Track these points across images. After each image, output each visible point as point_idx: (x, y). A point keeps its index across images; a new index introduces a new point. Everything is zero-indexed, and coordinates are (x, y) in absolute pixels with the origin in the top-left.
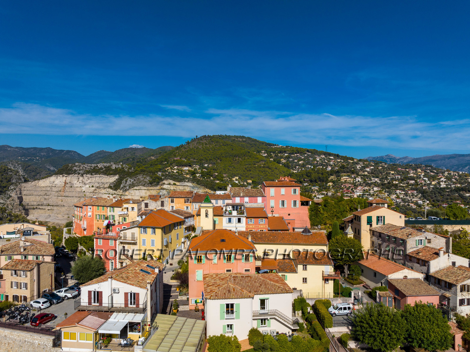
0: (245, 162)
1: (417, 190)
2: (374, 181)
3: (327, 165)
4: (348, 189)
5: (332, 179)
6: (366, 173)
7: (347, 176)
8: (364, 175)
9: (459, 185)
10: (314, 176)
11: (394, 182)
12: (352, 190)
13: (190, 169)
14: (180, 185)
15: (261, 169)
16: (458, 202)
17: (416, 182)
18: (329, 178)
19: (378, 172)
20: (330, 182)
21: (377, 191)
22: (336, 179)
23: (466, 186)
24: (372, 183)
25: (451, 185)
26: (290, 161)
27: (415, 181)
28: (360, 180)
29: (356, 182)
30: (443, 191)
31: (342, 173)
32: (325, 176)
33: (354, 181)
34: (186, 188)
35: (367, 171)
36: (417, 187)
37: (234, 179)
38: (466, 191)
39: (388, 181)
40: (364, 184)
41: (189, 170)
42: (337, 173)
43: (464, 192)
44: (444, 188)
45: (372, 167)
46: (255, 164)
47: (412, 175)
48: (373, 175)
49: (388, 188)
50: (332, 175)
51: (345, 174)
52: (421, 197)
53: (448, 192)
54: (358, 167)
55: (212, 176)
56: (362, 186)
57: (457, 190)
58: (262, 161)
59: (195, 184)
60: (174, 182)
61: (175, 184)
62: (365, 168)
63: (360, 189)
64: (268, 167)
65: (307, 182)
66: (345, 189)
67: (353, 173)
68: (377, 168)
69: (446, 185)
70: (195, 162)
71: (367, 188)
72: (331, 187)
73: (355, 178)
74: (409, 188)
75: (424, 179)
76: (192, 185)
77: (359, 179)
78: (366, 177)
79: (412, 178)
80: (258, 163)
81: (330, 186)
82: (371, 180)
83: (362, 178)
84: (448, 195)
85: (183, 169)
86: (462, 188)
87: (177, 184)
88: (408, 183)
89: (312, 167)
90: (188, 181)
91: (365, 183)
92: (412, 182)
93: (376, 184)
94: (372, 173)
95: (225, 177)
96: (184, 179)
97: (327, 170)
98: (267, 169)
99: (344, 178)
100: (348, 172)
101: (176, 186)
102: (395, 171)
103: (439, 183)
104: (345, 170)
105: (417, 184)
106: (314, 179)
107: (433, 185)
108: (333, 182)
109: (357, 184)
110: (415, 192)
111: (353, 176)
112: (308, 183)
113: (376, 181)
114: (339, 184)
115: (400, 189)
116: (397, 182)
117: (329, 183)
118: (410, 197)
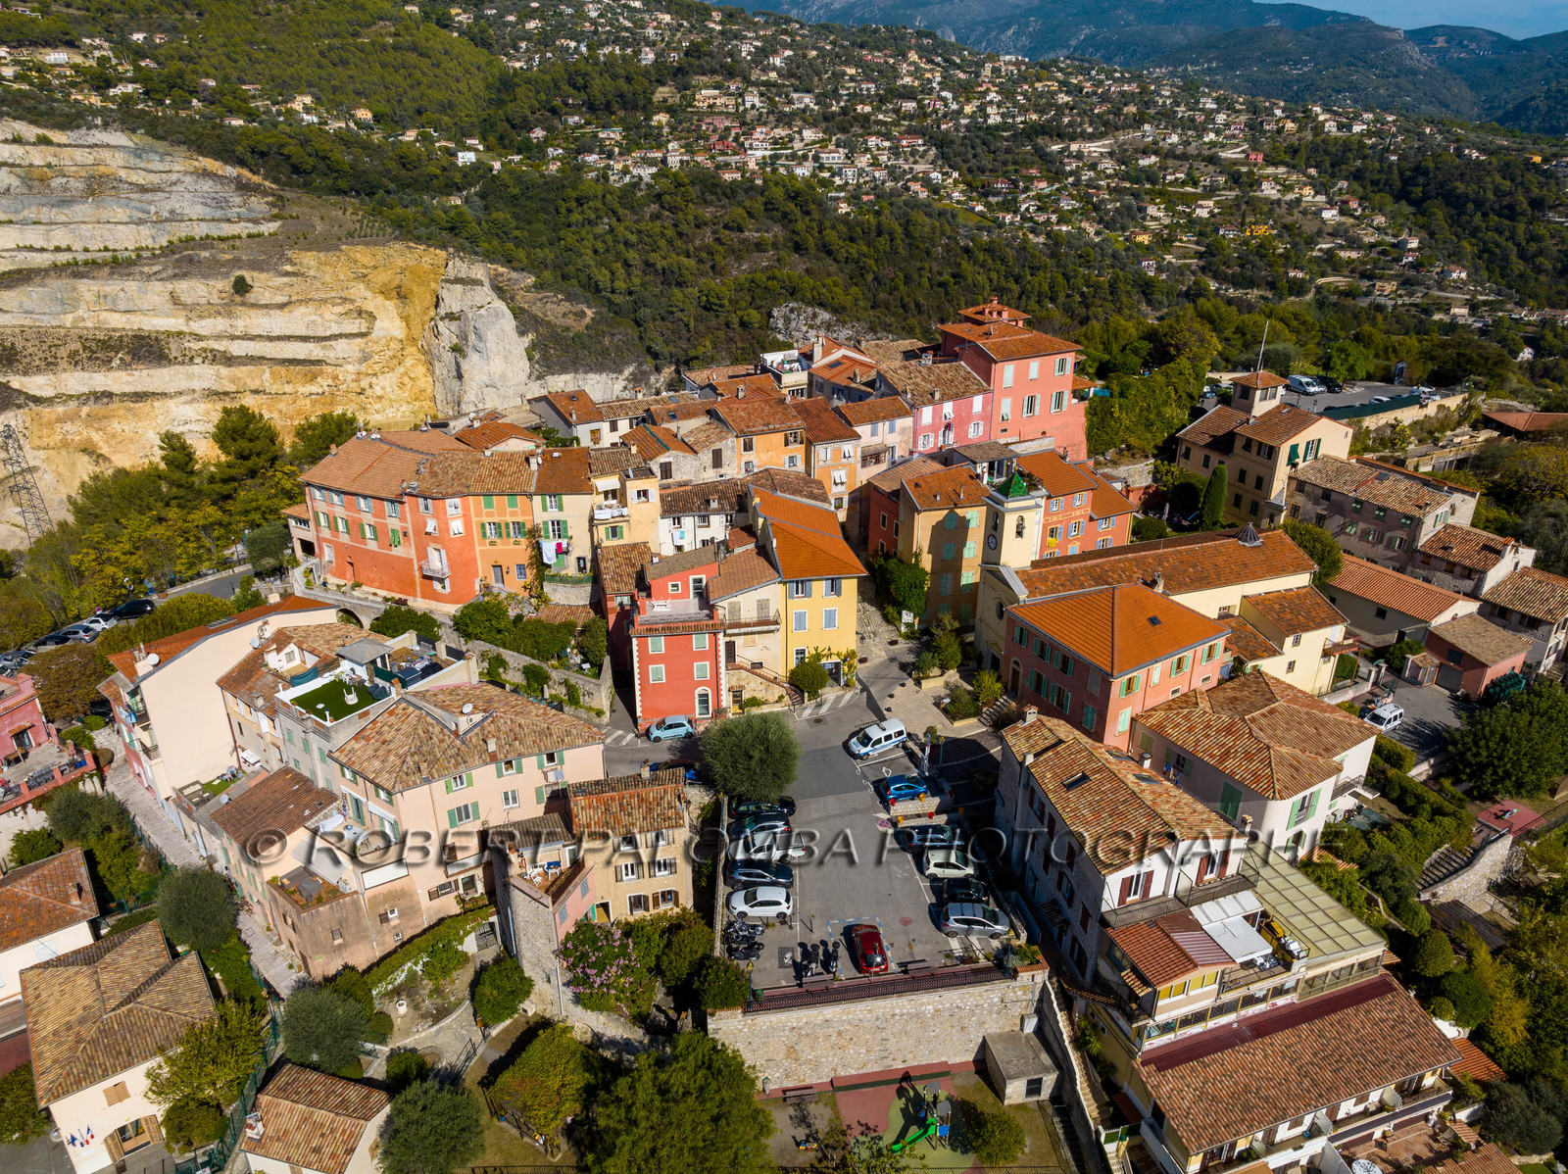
0: (310, 23)
1: (924, 135)
2: (802, 106)
3: (637, 41)
4: (722, 138)
5: (665, 101)
6: (773, 75)
7: (715, 88)
8: (768, 84)
9: (1034, 117)
10: (598, 84)
11: (859, 108)
12: (736, 139)
13: (78, 59)
14: (70, 145)
15: (389, 56)
16: (1034, 172)
17: (921, 106)
18: (653, 93)
19: (809, 70)
20: (659, 111)
21: (814, 142)
22: (677, 100)
23: (1053, 119)
24: (794, 114)
25: (1014, 117)
26: (487, 18)
27: (919, 102)
28: (757, 101)
29: (746, 110)
30: (994, 136)
31: (697, 74)
32: (640, 89)
33: (737, 105)
34: (106, 154)
35: (774, 68)
36: (923, 126)
37: (297, 106)
38: (1051, 137)
39: (842, 104)
40: (772, 118)
41: (75, 67)
42: (680, 75)
43: (1047, 138)
44: (997, 127)
45: (788, 53)
46: (356, 35)
47: (908, 80)
48: (793, 80)
49: (844, 130)
50: (663, 84)
51: (705, 79)
52: (936, 157)
53: (1007, 139)
54: (746, 50)
55: (193, 93)
56: (765, 124)
57: (1033, 131)
58: (382, 19)
59: (140, 139)
60: (40, 131)
61: (44, 141)
62: (767, 57)
63: (763, 136)
64: (414, 48)
65: (575, 109)
66: (714, 139)
67: (731, 73)
68: (805, 56)
69: (1003, 116)
70: (77, 21)
71: (780, 132)
72: (666, 130)
73: (741, 95)
74: (903, 129)
75: (944, 94)
76: (130, 144)
77: (753, 99)
78: (774, 90)
79: (909, 94)
80: (368, 26)
81: (660, 127)
82: (790, 102)
83: (762, 95)
84: (1008, 151)
85: (40, 57)
86: (1042, 126)
87: (55, 140)
88: (897, 111)
89: (584, 49)
90: (106, 125)
91: (773, 112)
92: (910, 106)
93: (806, 118)
94: (791, 75)
95: (254, 97)
96: (80, 115)
97: (639, 61)
98: (412, 57)
99: (706, 96)
100: (713, 72)
101: (52, 149)
102: (857, 66)
103: (982, 109)
104: (703, 62)
105: (922, 112)
106: (600, 100)
107: (967, 116)
108: (670, 110)
109: (748, 118)
110: (920, 142)
111: (733, 88)
112: (581, 115)
113: (807, 106)
114: (690, 120)
115: (878, 134)
116: (868, 109)
117: (655, 113)
118: (906, 160)
